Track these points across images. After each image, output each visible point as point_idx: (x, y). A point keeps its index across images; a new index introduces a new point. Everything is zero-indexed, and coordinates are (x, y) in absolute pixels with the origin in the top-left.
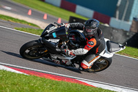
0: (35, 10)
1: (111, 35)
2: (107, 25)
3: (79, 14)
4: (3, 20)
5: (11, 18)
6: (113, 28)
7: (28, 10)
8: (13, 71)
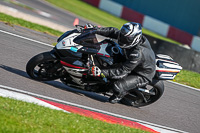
0: (84, 19)
1: (193, 61)
2: (187, 47)
3: (147, 29)
4: (37, 31)
5: (50, 29)
6: (196, 52)
7: (75, 18)
8: (47, 105)
